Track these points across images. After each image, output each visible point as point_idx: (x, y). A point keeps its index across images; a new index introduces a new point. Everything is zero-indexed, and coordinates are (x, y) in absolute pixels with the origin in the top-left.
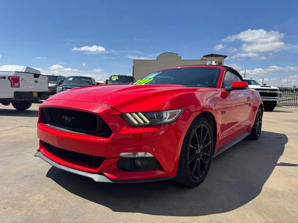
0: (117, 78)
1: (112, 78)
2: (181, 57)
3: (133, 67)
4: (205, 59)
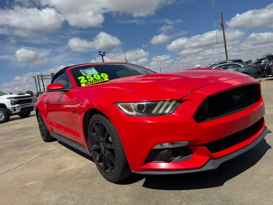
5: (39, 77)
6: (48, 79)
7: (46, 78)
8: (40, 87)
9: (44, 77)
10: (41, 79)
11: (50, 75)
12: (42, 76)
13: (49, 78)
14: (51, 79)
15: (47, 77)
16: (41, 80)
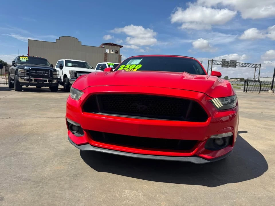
0: (28, 59)
1: (21, 59)
2: (81, 42)
3: (29, 47)
4: (104, 46)
5: (210, 62)
6: (218, 64)
7: (216, 63)
8: (208, 71)
9: (214, 62)
10: (211, 63)
11: (220, 61)
12: (212, 61)
13: (220, 64)
14: (221, 64)
15: (218, 62)
16: (211, 65)
